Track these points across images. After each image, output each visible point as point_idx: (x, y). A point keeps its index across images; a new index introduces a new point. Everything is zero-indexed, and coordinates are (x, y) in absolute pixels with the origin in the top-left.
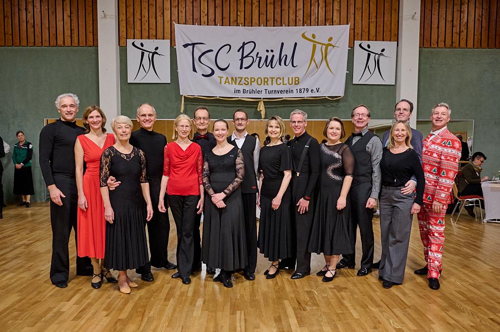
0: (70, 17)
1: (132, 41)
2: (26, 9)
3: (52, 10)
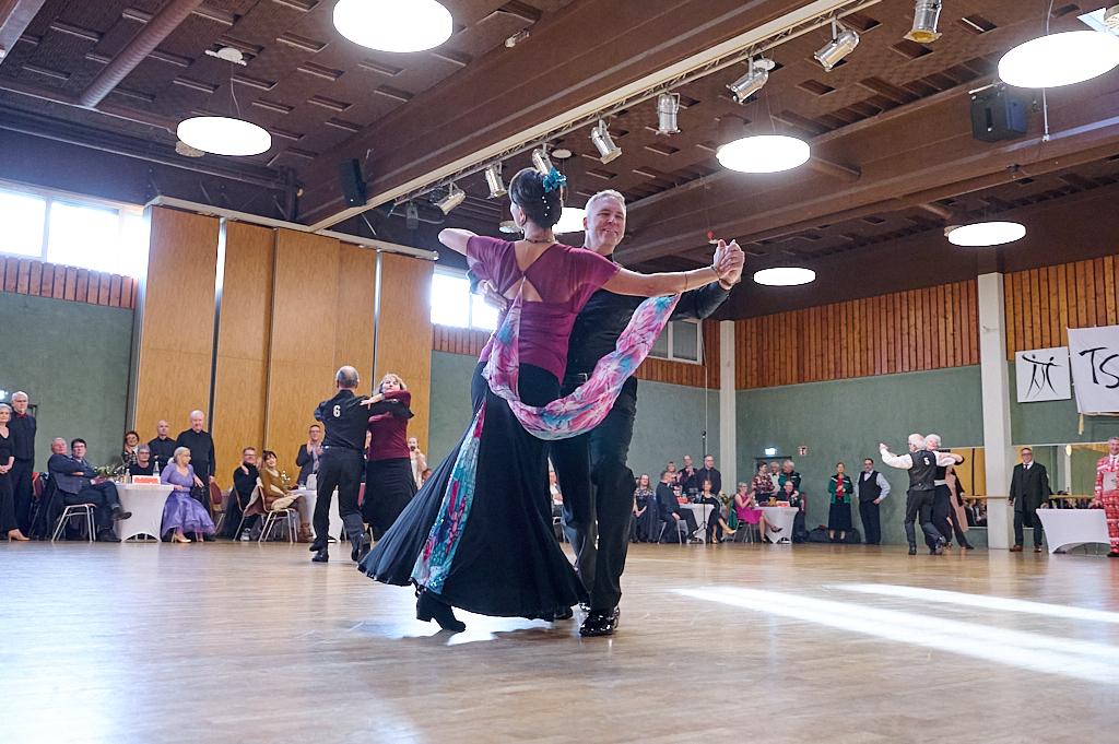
0: (953, 335)
1: (1022, 353)
3: (934, 329)
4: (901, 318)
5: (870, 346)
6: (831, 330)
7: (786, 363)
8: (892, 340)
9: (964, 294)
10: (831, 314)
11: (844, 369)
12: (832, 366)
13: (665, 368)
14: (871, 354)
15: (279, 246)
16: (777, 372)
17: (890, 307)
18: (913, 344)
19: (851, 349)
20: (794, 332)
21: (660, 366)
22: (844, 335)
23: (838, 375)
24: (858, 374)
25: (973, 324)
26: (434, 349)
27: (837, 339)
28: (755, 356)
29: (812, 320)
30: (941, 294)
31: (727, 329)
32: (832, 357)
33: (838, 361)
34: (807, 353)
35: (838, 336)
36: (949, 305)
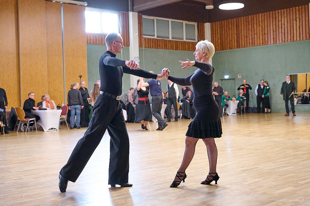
0: (299, 28)
2: (281, 27)
3: (292, 25)
4: (279, 21)
5: (266, 32)
6: (250, 26)
7: (232, 41)
8: (275, 30)
9: (303, 10)
10: (250, 19)
11: (256, 42)
12: (251, 41)
13: (183, 45)
14: (266, 35)
15: (19, 4)
16: (228, 44)
17: (274, 16)
18: (283, 32)
19: (258, 34)
20: (235, 27)
21: (180, 44)
22: (255, 29)
23: (253, 45)
24: (262, 44)
25: (307, 23)
26: (87, 43)
27: (253, 30)
28: (219, 38)
29: (242, 22)
30: (294, 10)
31: (207, 26)
32: (250, 37)
33: (253, 39)
34: (240, 36)
35: (253, 29)
36: (298, 15)
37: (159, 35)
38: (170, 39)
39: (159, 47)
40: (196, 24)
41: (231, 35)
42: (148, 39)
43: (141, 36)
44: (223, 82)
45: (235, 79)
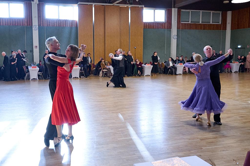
13: (209, 26)
15: (106, 9)
16: (243, 25)
21: (207, 26)
28: (237, 21)
31: (229, 13)
37: (193, 21)
38: (201, 23)
39: (191, 28)
40: (221, 12)
41: (245, 19)
42: (184, 24)
43: (180, 22)
44: (237, 49)
45: (245, 48)
